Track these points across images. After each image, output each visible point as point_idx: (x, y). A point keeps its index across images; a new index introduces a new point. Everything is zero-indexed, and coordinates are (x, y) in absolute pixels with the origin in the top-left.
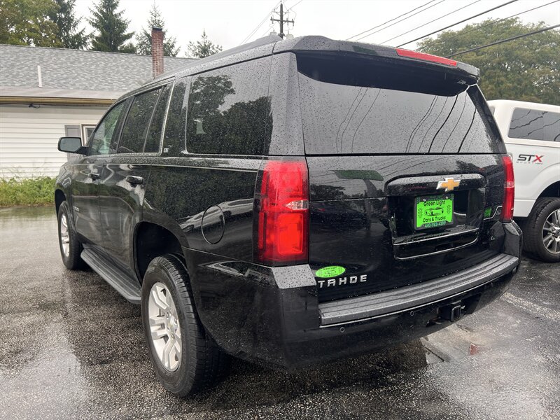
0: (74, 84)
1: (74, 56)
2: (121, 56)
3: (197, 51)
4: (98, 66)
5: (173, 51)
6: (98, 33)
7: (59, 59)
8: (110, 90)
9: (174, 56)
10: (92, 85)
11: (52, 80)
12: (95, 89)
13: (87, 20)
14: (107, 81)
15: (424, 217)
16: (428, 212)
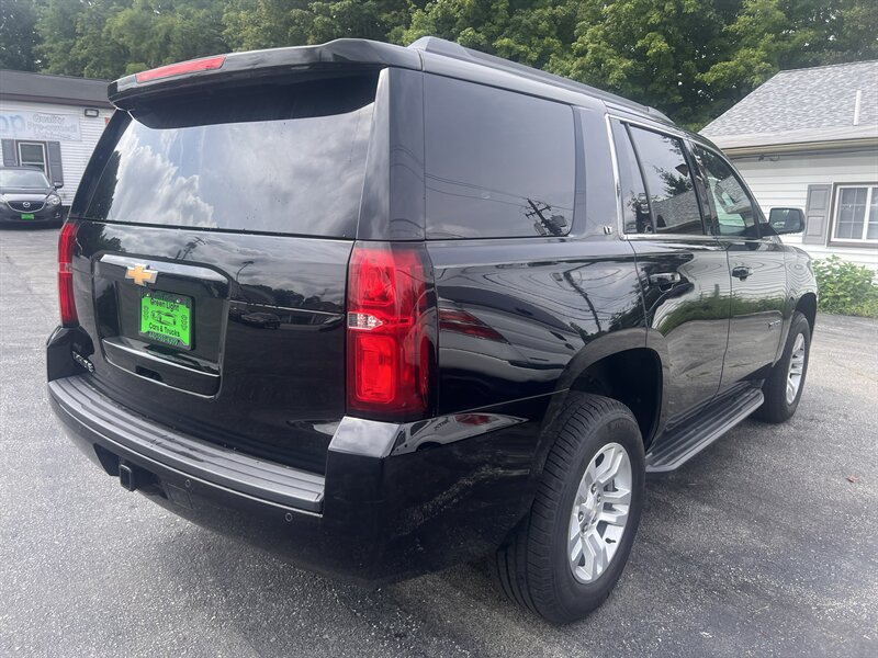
15: (150, 320)
16: (156, 314)
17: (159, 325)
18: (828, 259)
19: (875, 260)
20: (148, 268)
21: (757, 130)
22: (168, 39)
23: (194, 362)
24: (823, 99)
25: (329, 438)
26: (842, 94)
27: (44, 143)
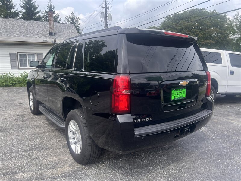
0: (14, 34)
1: (13, 22)
2: (35, 22)
3: (69, 20)
4: (24, 26)
5: (59, 19)
6: (24, 11)
7: (7, 23)
8: (30, 37)
9: (59, 22)
10: (22, 35)
11: (4, 33)
12: (24, 36)
13: (20, 5)
14: (28, 33)
16: (176, 94)
18: (24, 73)
20: (186, 81)
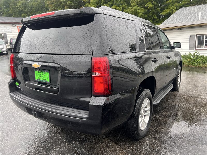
15: (38, 76)
16: (39, 75)
17: (41, 78)
19: (206, 53)
20: (38, 64)
21: (176, 22)
22: (32, 7)
23: (50, 86)
24: (191, 14)
25: (89, 102)
26: (196, 13)
27: (3, 33)
